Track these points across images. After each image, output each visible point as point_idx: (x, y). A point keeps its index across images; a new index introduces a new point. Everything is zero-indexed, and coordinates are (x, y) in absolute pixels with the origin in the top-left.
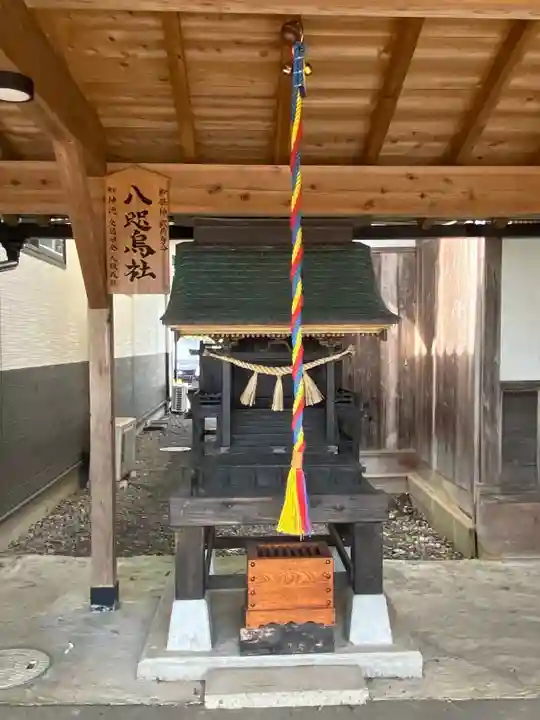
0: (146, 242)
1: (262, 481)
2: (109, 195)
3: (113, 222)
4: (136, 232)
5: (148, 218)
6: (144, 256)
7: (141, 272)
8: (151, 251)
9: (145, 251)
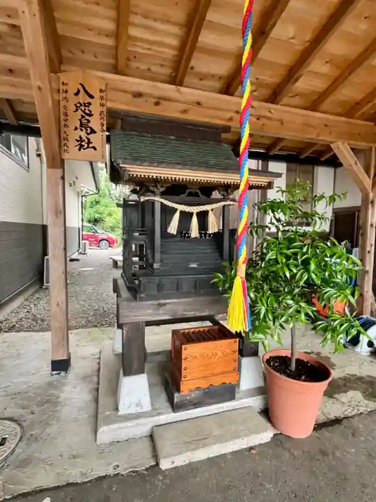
0: (90, 125)
1: (185, 288)
2: (62, 87)
3: (65, 107)
4: (83, 117)
5: (91, 108)
6: (88, 134)
7: (86, 146)
8: (93, 131)
9: (89, 131)
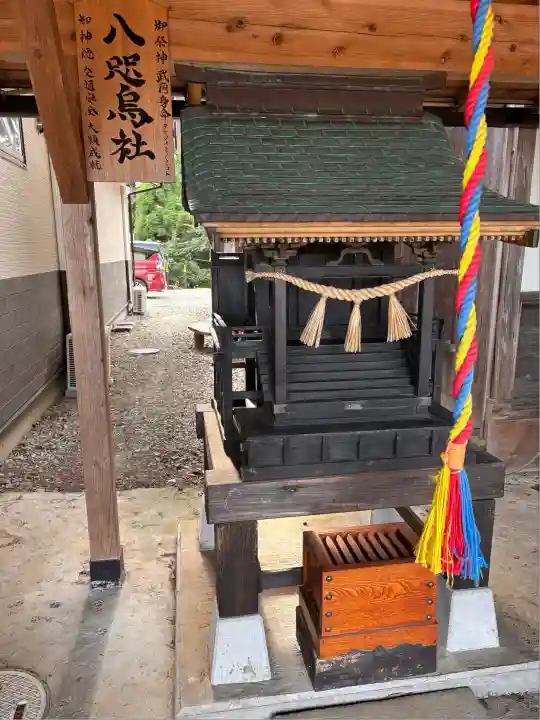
0: (140, 104)
1: (336, 453)
2: (79, 28)
3: (89, 70)
4: (124, 88)
5: (140, 67)
6: (137, 125)
7: (133, 150)
8: (146, 119)
9: (138, 119)
